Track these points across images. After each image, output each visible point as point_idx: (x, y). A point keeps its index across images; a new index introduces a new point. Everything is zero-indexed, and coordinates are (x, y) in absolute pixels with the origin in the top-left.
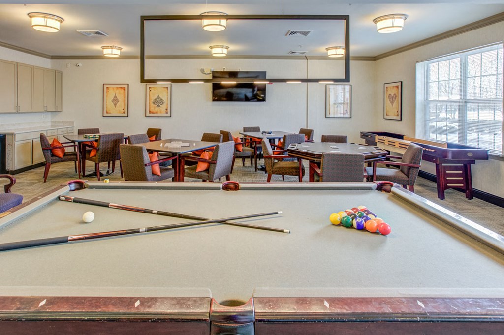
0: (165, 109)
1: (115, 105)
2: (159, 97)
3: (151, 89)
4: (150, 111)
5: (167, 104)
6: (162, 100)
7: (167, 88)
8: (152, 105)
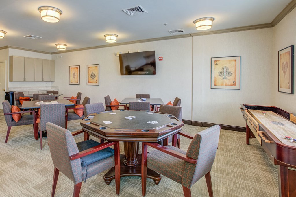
0: (96, 81)
1: (74, 78)
2: (93, 73)
3: (90, 68)
4: (89, 82)
5: (97, 77)
6: (94, 75)
7: (97, 67)
8: (90, 78)
